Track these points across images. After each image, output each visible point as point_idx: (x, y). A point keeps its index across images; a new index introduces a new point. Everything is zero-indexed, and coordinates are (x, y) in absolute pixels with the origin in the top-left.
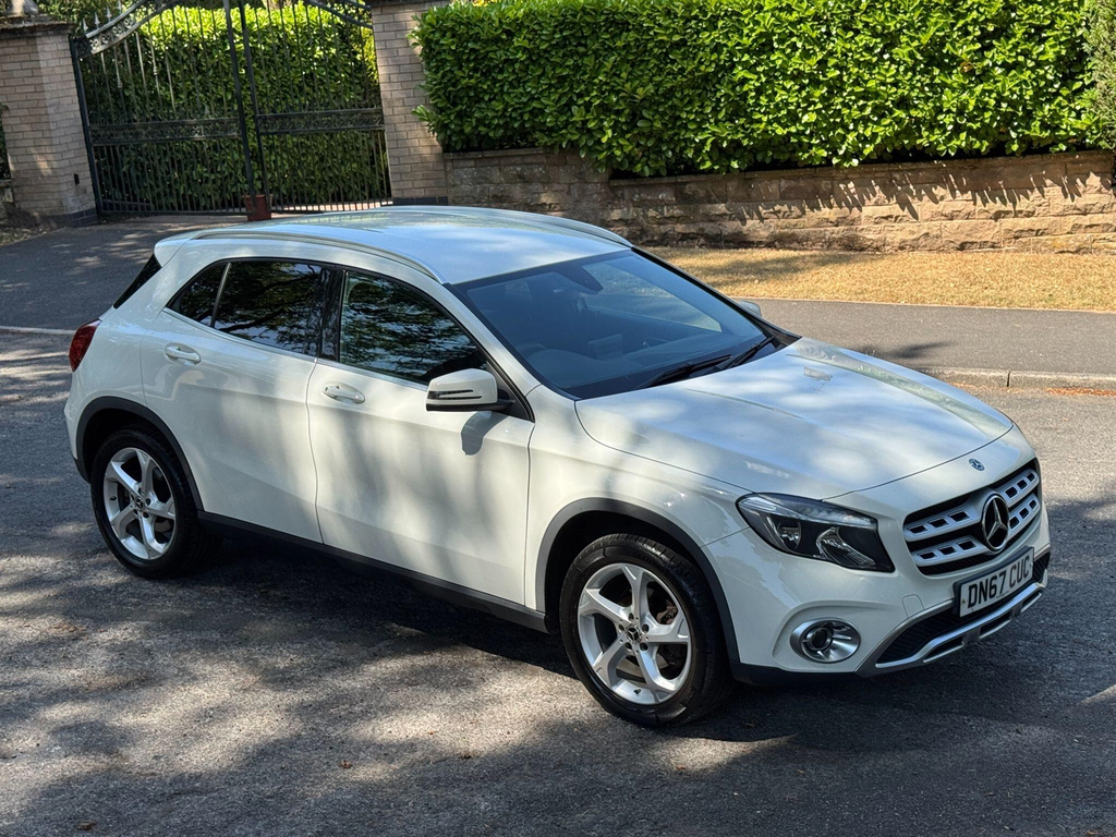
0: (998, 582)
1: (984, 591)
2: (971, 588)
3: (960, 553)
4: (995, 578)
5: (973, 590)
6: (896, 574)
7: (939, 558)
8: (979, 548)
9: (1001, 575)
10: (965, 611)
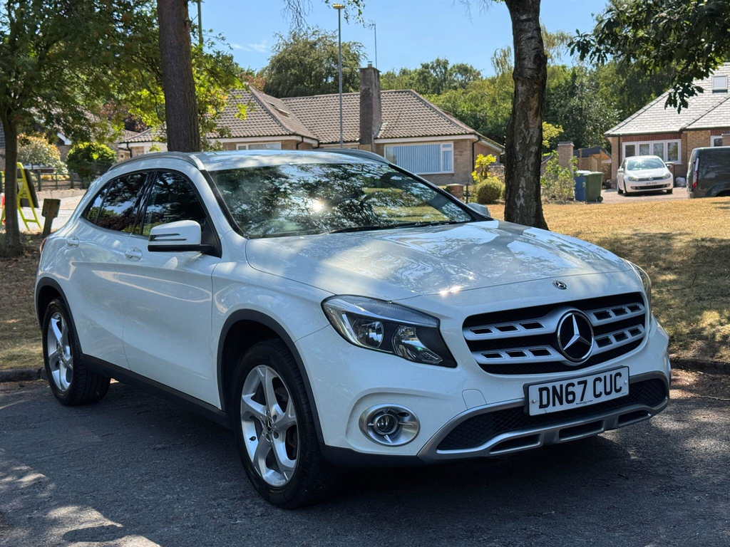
0: (578, 390)
1: (557, 396)
2: (541, 390)
3: (529, 357)
4: (573, 385)
5: (545, 393)
6: (457, 370)
7: (505, 358)
8: (555, 356)
9: (579, 383)
10: (535, 410)
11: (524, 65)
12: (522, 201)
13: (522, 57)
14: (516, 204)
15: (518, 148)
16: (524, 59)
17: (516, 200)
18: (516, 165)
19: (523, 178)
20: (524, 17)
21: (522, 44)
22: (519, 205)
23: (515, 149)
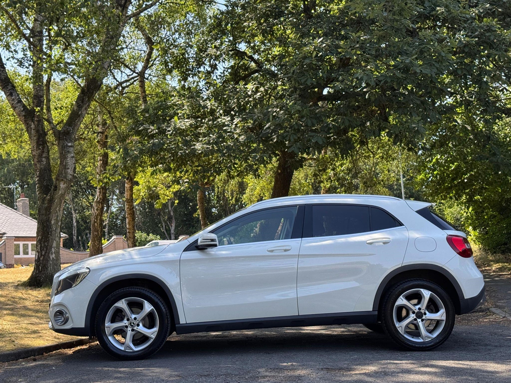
11: (68, 172)
12: (54, 256)
13: (67, 167)
14: (49, 258)
15: (53, 222)
16: (68, 168)
17: (50, 255)
18: (51, 233)
19: (55, 241)
20: (70, 144)
21: (68, 159)
22: (51, 258)
23: (50, 223)
